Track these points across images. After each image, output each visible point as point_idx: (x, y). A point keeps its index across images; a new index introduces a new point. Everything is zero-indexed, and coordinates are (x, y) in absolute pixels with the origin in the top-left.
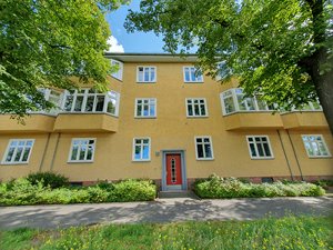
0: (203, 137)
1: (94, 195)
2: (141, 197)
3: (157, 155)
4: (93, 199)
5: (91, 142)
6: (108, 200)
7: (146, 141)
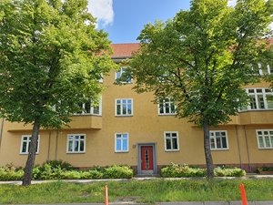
0: (171, 132)
1: (95, 174)
2: (123, 176)
3: (134, 147)
4: (94, 177)
5: (82, 137)
6: (104, 178)
7: (125, 136)
